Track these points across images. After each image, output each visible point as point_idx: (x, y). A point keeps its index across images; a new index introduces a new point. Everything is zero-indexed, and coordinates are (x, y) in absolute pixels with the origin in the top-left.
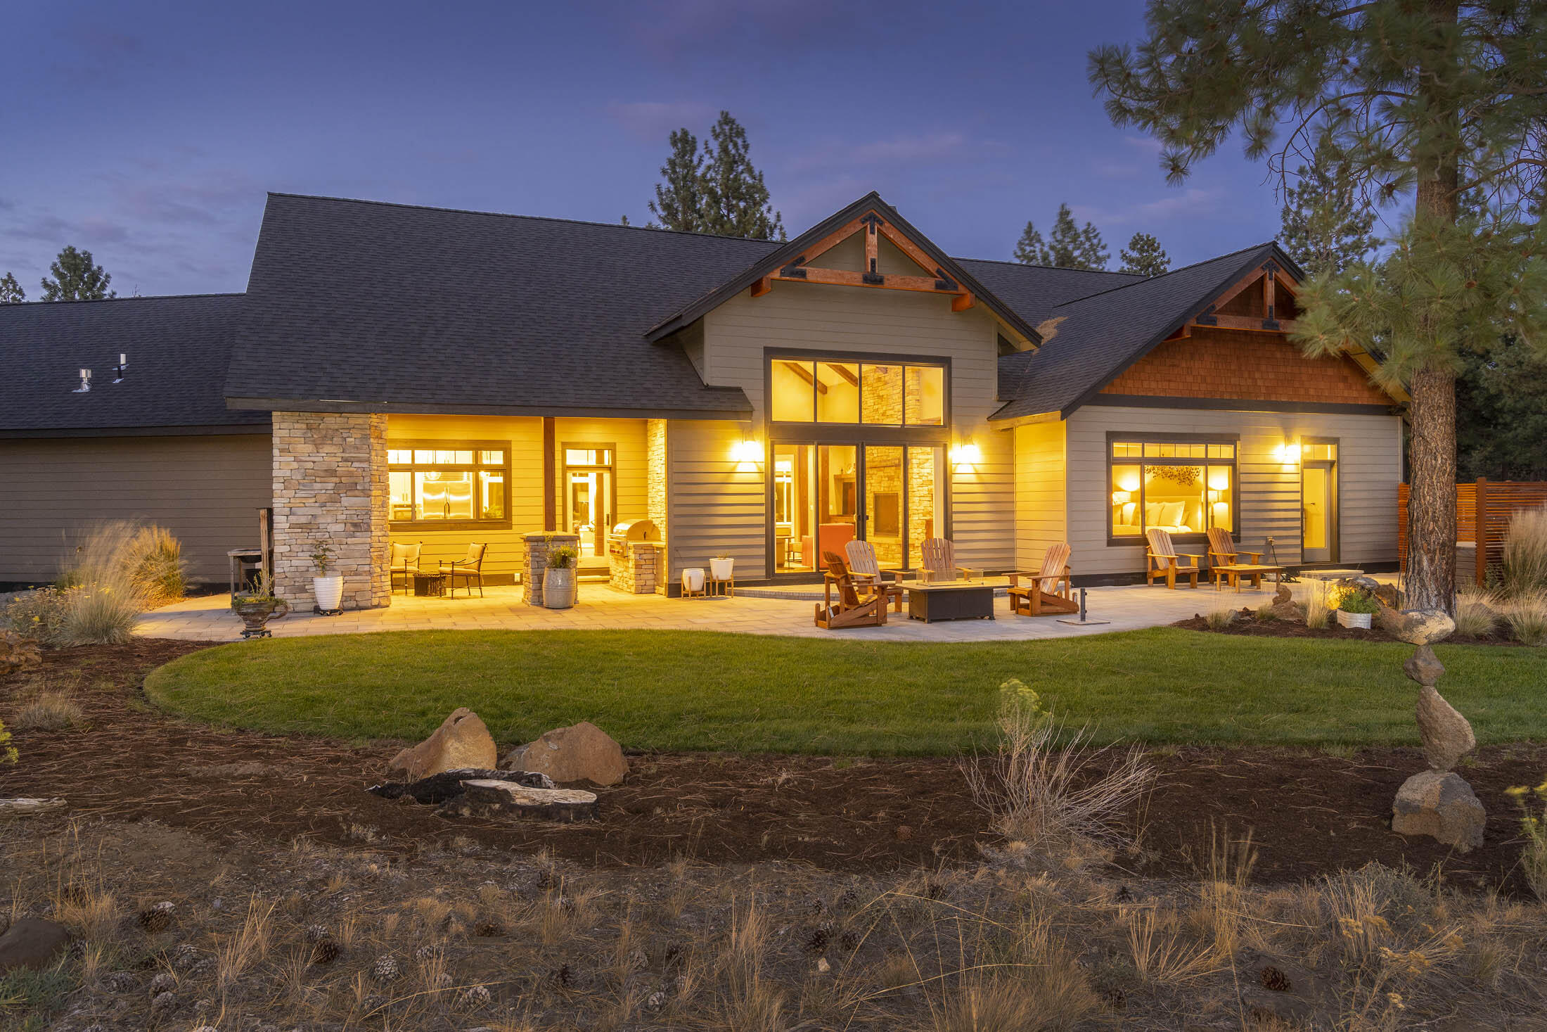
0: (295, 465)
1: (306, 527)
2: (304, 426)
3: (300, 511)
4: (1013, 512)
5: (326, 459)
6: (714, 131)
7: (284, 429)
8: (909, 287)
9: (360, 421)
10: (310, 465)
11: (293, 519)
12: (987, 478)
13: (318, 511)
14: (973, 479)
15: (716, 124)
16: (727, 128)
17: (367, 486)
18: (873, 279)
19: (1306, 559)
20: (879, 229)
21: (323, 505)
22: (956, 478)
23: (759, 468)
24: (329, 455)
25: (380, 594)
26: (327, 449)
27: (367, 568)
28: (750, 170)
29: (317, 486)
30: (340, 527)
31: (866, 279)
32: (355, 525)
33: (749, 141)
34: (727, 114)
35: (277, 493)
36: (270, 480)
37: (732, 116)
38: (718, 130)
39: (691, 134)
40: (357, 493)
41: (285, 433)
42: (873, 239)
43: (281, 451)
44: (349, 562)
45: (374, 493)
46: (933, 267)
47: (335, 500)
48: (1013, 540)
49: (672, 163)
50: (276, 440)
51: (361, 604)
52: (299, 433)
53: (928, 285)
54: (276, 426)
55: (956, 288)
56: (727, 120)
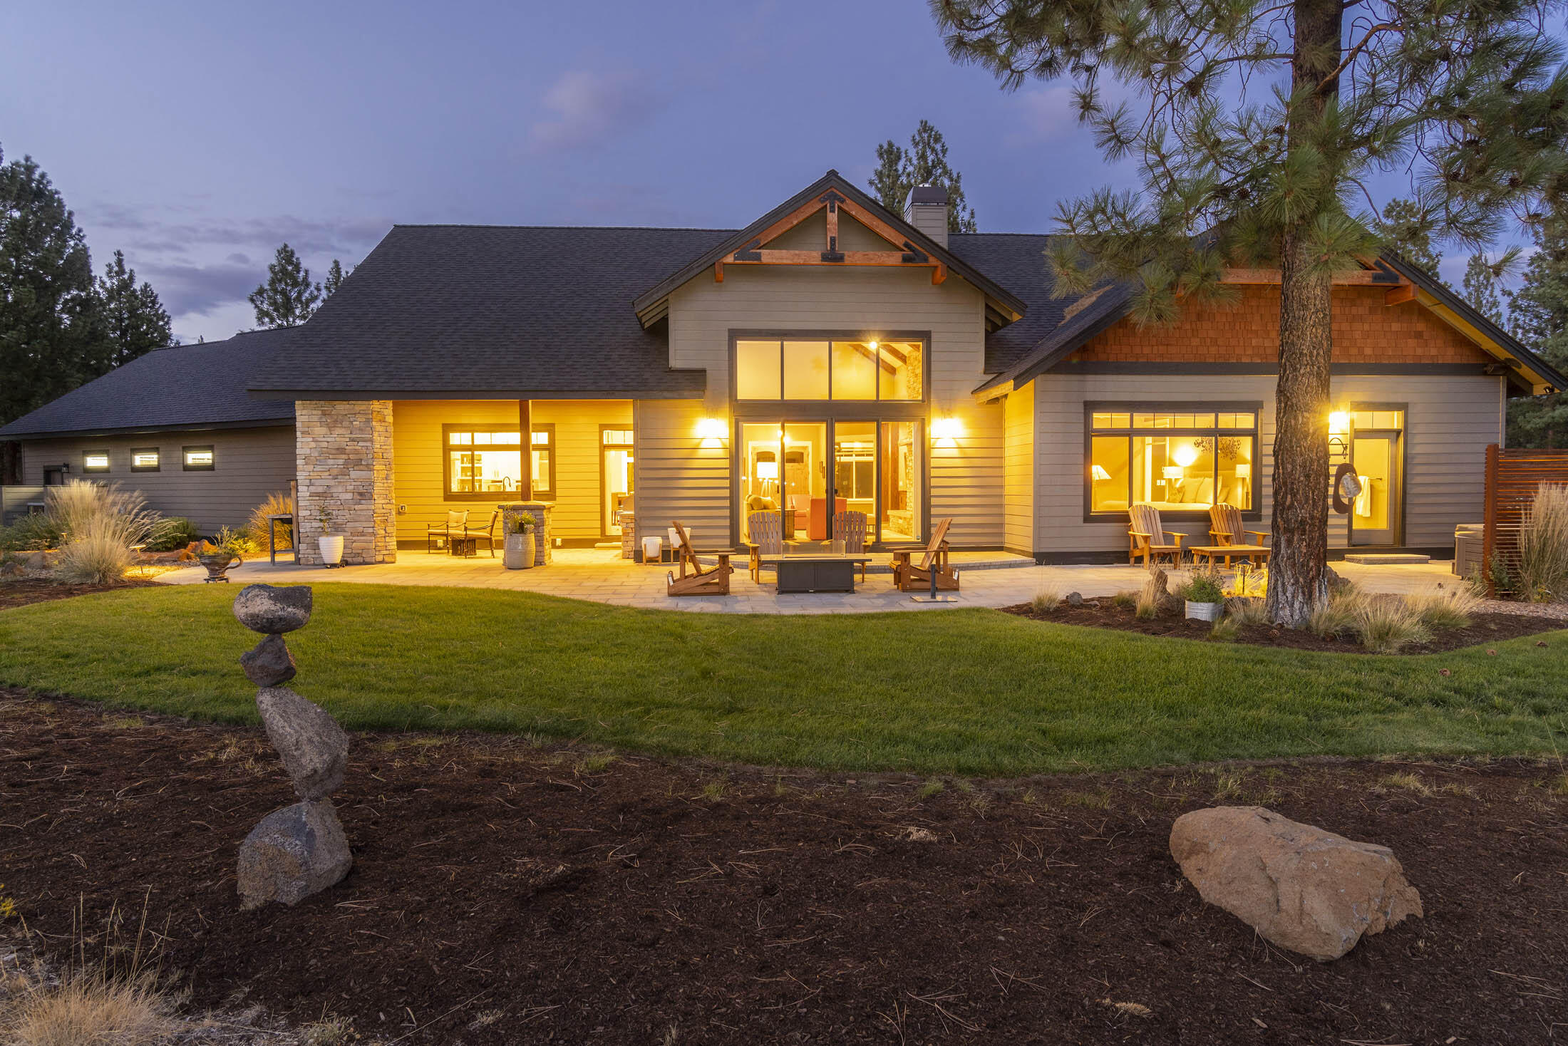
0: (313, 445)
1: (322, 495)
2: (320, 412)
3: (317, 483)
4: (1002, 487)
5: (338, 439)
6: (914, 140)
7: (305, 414)
8: (873, 262)
9: (364, 407)
10: (325, 445)
11: (312, 489)
12: (970, 452)
13: (332, 483)
14: (956, 453)
15: (916, 132)
16: (925, 135)
17: (370, 462)
18: (833, 257)
19: (1353, 542)
20: (839, 207)
21: (335, 478)
22: (934, 453)
23: (723, 444)
24: (339, 436)
25: (385, 552)
26: (338, 431)
27: (371, 530)
28: (946, 172)
29: (331, 462)
30: (349, 496)
31: (825, 257)
32: (361, 494)
33: (947, 146)
34: (926, 122)
35: (299, 467)
36: (294, 457)
37: (930, 123)
38: (918, 138)
39: (896, 145)
40: (361, 467)
41: (305, 418)
42: (833, 217)
43: (303, 433)
44: (357, 524)
45: (376, 467)
46: (899, 240)
47: (345, 473)
48: (1002, 515)
49: (880, 175)
50: (298, 424)
51: (367, 560)
52: (315, 418)
53: (894, 259)
54: (298, 413)
55: (926, 260)
56: (925, 127)
